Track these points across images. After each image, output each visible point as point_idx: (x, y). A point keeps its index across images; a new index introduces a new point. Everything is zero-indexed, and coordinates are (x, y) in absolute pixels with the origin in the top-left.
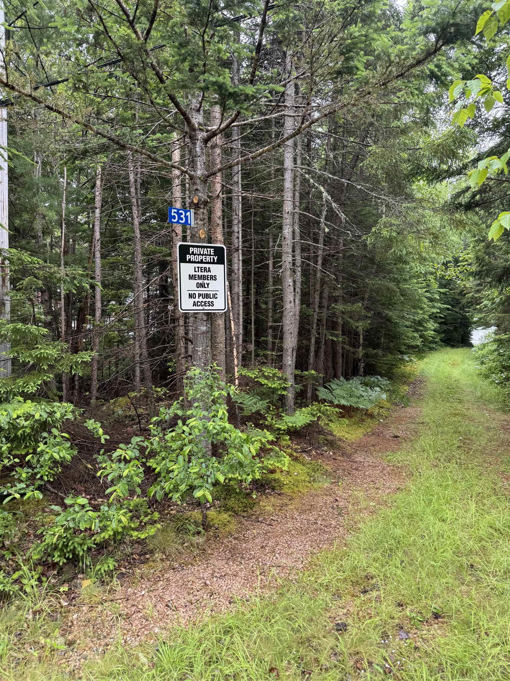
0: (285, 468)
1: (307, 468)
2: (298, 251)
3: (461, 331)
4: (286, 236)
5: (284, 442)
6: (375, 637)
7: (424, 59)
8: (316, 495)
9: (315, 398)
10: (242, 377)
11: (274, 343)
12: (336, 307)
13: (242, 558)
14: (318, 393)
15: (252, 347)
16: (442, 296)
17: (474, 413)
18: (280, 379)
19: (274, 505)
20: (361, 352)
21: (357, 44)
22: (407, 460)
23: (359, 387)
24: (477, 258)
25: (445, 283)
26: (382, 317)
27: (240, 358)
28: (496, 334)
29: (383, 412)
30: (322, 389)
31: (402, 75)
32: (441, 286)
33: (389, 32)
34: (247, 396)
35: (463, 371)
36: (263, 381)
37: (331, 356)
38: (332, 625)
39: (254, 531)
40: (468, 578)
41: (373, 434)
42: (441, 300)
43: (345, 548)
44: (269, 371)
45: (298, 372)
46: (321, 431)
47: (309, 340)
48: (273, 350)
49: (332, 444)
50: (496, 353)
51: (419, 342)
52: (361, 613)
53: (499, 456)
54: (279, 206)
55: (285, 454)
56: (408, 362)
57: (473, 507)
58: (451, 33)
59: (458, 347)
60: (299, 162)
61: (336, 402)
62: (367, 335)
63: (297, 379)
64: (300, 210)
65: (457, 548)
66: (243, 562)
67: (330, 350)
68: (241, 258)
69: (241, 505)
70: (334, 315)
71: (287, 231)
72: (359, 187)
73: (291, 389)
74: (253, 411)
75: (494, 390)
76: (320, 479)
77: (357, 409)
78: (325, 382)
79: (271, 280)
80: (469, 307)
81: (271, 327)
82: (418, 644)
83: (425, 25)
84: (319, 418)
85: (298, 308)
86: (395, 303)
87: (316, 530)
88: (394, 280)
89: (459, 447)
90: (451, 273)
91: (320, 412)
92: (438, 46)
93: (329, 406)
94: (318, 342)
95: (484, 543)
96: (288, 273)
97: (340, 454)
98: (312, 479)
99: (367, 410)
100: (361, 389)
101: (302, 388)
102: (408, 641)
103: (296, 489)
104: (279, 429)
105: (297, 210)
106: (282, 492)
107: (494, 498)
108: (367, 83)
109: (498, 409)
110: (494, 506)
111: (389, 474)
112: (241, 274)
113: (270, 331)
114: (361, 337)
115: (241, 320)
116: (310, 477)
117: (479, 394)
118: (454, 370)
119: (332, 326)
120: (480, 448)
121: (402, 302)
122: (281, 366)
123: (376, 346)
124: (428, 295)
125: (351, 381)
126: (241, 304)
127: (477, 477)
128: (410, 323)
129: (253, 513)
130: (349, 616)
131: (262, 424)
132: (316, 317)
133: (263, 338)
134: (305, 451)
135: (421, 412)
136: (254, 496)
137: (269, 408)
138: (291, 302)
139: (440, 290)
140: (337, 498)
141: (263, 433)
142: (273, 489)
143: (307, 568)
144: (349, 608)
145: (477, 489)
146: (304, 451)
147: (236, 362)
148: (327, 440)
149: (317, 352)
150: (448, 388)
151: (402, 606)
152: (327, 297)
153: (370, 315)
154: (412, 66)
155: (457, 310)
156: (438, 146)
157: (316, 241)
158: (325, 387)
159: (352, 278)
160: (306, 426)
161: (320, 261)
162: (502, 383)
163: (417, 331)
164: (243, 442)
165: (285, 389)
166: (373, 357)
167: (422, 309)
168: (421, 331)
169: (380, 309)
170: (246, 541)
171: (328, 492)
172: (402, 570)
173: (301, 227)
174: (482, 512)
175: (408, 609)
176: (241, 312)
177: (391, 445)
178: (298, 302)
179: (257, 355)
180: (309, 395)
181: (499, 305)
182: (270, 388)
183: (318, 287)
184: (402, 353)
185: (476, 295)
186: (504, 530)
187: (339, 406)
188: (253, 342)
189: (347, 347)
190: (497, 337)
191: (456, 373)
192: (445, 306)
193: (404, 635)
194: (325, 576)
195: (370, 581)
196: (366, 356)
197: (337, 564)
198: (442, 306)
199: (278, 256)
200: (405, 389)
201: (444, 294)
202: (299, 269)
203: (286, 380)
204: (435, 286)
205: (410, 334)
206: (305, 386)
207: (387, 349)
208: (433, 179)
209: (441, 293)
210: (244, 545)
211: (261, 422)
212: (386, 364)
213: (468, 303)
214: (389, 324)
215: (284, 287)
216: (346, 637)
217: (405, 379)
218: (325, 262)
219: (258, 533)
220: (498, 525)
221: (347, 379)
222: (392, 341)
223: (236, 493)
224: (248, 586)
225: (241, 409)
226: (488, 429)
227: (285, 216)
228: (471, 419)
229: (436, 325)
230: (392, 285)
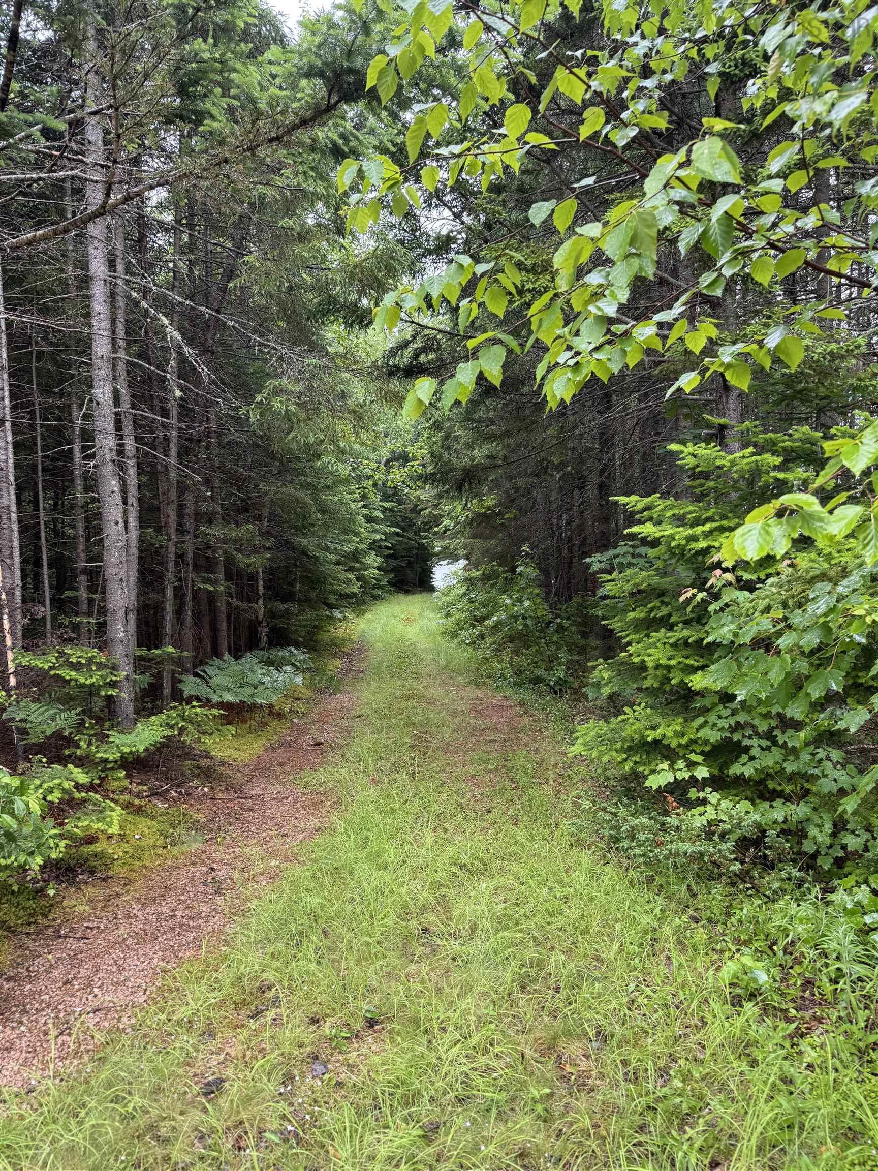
0: (115, 829)
1: (159, 822)
2: (128, 429)
3: (417, 567)
4: (101, 401)
5: (116, 783)
6: (271, 1087)
7: (313, 119)
8: (175, 868)
9: (177, 696)
10: (23, 670)
11: (91, 601)
12: (208, 531)
13: (25, 1012)
14: (180, 686)
15: (45, 611)
16: (388, 513)
17: (436, 692)
18: (100, 666)
19: (92, 901)
20: (260, 607)
21: (206, 72)
22: (333, 780)
23: (257, 668)
24: (432, 454)
25: (391, 494)
26: (293, 549)
27: (19, 633)
28: (465, 569)
29: (300, 706)
30: (190, 678)
31: (278, 138)
32: (386, 498)
33: (261, 63)
34: (33, 706)
35: (422, 629)
36: (68, 674)
37: (206, 619)
38: (196, 1088)
39: (50, 957)
40: (419, 951)
41: (281, 745)
42: (385, 519)
43: (224, 949)
44: (79, 654)
45: (143, 652)
46: (188, 754)
47: (163, 591)
48: (90, 614)
49: (208, 774)
50: (465, 599)
51: (355, 588)
52: (249, 1053)
53: (467, 753)
54: (85, 345)
55: (112, 804)
56: (340, 621)
57: (429, 837)
58: (349, 84)
59: (414, 593)
60: (120, 268)
61: (215, 699)
62: (270, 580)
63: (141, 665)
64: (128, 354)
65: (404, 907)
66: (25, 1019)
67: (204, 607)
68: (10, 438)
69: (22, 913)
70: (207, 546)
71: (102, 392)
72: (232, 323)
73: (126, 684)
74: (48, 733)
75: (463, 655)
76: (183, 838)
77: (254, 707)
78: (197, 666)
79: (79, 482)
80: (427, 531)
81: (85, 571)
82: (343, 1076)
83: (305, 60)
84: (182, 730)
85: (134, 534)
86: (313, 525)
87: (172, 929)
88: (306, 486)
89: (412, 747)
90: (397, 475)
91: (184, 720)
92: (333, 101)
93: (200, 707)
94: (179, 594)
95: (444, 891)
96: (109, 468)
97: (223, 788)
98: (168, 840)
99: (271, 706)
100: (261, 671)
101: (152, 680)
102: (326, 1077)
103: (138, 864)
104: (106, 761)
105: (122, 354)
106: (111, 873)
107: (460, 817)
108: (222, 143)
109: (470, 682)
110: (459, 830)
111: (304, 807)
112: (11, 470)
113: (82, 579)
114: (261, 583)
115: (17, 559)
116: (166, 837)
117: (443, 662)
118: (409, 629)
119: (204, 564)
120: (442, 744)
121: (325, 524)
122: (105, 643)
123: (287, 597)
124: (365, 511)
125: (243, 660)
126: (15, 527)
127: (435, 790)
128: (338, 558)
129: (47, 923)
130: (228, 1063)
131: (70, 756)
132: (172, 549)
133: (67, 593)
134: (157, 794)
135: (358, 698)
136: (51, 893)
137: (81, 723)
138: (117, 523)
139: (385, 504)
140: (215, 866)
141: (65, 773)
142: (92, 872)
143: (154, 999)
144: (228, 1050)
145: (436, 808)
146: (154, 794)
147: (9, 642)
148: (198, 768)
149: (179, 612)
150: (400, 657)
151: (318, 1021)
152: (192, 515)
153: (269, 545)
154: (295, 127)
155: (411, 535)
156: (355, 267)
157: (165, 413)
158: (196, 675)
159: (237, 481)
160: (158, 749)
161: (174, 451)
162: (474, 643)
163: (351, 569)
164: (14, 794)
165: (113, 685)
166: (282, 616)
167: (357, 534)
168: (359, 570)
169: (288, 535)
170: (31, 980)
171: (198, 858)
172: (319, 963)
173: (131, 385)
174: (442, 842)
175: (328, 1024)
176: (16, 543)
177: (309, 760)
178: (133, 522)
179: (57, 625)
180: (167, 691)
181: (465, 525)
182: (83, 686)
183: (173, 495)
184: (331, 607)
185: (435, 513)
186: (473, 864)
187: (221, 705)
188: (48, 602)
189: (235, 602)
190: (467, 574)
191: (412, 633)
192: (393, 529)
193: (319, 1068)
194: (188, 1004)
195: (266, 995)
196: (272, 614)
197: (209, 979)
198: (388, 530)
199: (88, 436)
200: (335, 665)
201: (391, 510)
202: (132, 462)
203: (114, 668)
204: (375, 499)
205: (342, 576)
206: (158, 676)
207: (306, 601)
208: (353, 322)
209: (386, 509)
210: (28, 987)
211: (67, 752)
212: (305, 626)
213: (425, 524)
214: (305, 559)
215: (102, 494)
216: (221, 1101)
217: (335, 648)
218: (184, 452)
219: (59, 959)
220: (465, 859)
221: (237, 658)
222: (313, 588)
223: (13, 892)
224: (35, 1062)
225: (24, 732)
226: (454, 714)
227: (97, 362)
228: (431, 702)
229: (379, 559)
230: (303, 495)
